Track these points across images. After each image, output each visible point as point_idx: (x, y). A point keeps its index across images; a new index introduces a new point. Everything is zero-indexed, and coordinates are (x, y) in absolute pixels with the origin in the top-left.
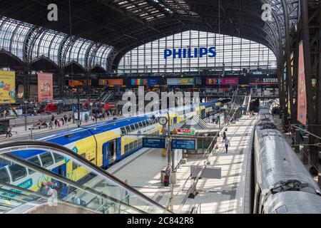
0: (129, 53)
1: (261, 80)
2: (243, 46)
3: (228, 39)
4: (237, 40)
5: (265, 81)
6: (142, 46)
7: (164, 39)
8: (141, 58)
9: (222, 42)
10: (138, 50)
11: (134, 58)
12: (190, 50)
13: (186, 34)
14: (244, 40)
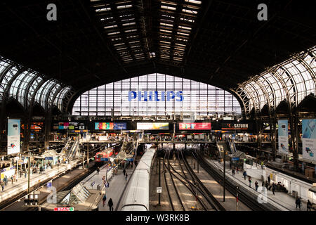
0: (87, 92)
1: (232, 126)
2: (210, 92)
3: (195, 85)
4: (203, 85)
5: (236, 126)
6: (103, 87)
7: (128, 80)
8: (101, 99)
9: (189, 86)
10: (97, 90)
11: (93, 99)
12: (156, 92)
13: (152, 77)
14: (210, 86)
